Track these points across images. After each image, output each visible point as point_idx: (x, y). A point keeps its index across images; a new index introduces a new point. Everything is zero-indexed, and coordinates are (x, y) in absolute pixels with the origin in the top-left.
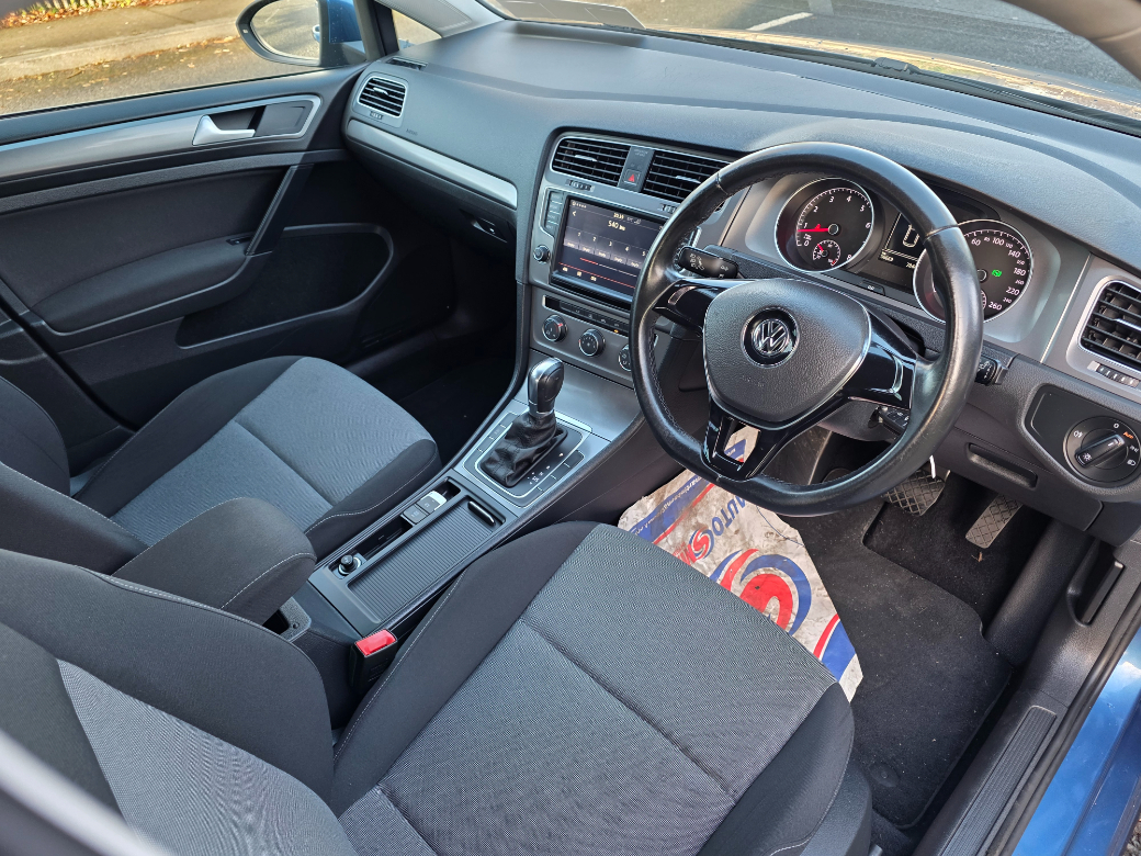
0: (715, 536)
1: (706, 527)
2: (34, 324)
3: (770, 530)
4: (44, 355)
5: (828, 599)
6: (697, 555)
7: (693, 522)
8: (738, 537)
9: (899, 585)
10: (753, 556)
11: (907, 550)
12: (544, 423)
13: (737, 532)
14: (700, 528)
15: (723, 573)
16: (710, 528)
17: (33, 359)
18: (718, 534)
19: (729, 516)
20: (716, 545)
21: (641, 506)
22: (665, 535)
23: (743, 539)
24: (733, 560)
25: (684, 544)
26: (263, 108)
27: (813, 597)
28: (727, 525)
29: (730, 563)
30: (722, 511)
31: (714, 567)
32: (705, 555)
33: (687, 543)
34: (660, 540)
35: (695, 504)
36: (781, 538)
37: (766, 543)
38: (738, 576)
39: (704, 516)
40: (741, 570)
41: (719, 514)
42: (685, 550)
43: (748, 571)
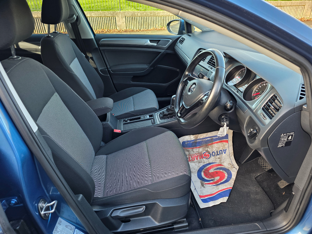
0: (212, 156)
1: (210, 152)
2: (109, 69)
3: (231, 163)
4: (109, 75)
5: (233, 184)
6: (204, 157)
7: (206, 149)
8: (219, 159)
9: (257, 191)
10: (222, 166)
11: (265, 184)
12: (172, 109)
13: (219, 158)
14: (207, 151)
15: (210, 165)
16: (211, 153)
17: (107, 75)
18: (213, 156)
19: (219, 153)
20: (211, 158)
21: (190, 137)
22: (196, 148)
23: (221, 161)
24: (214, 164)
25: (201, 153)
26: (160, 40)
27: (230, 181)
28: (217, 155)
29: (213, 164)
30: (217, 151)
31: (208, 163)
32: (206, 159)
33: (202, 153)
34: (194, 148)
35: (209, 145)
36: (233, 166)
37: (228, 165)
38: (214, 168)
39: (211, 149)
40: (216, 168)
41: (216, 152)
42: (201, 155)
43: (217, 169)
